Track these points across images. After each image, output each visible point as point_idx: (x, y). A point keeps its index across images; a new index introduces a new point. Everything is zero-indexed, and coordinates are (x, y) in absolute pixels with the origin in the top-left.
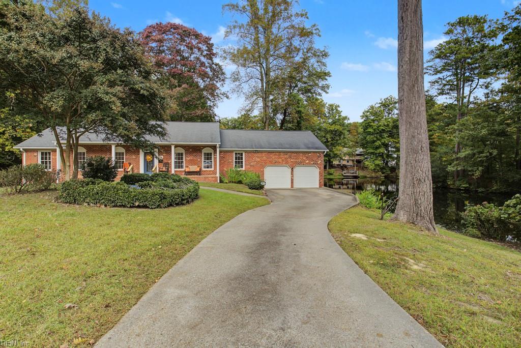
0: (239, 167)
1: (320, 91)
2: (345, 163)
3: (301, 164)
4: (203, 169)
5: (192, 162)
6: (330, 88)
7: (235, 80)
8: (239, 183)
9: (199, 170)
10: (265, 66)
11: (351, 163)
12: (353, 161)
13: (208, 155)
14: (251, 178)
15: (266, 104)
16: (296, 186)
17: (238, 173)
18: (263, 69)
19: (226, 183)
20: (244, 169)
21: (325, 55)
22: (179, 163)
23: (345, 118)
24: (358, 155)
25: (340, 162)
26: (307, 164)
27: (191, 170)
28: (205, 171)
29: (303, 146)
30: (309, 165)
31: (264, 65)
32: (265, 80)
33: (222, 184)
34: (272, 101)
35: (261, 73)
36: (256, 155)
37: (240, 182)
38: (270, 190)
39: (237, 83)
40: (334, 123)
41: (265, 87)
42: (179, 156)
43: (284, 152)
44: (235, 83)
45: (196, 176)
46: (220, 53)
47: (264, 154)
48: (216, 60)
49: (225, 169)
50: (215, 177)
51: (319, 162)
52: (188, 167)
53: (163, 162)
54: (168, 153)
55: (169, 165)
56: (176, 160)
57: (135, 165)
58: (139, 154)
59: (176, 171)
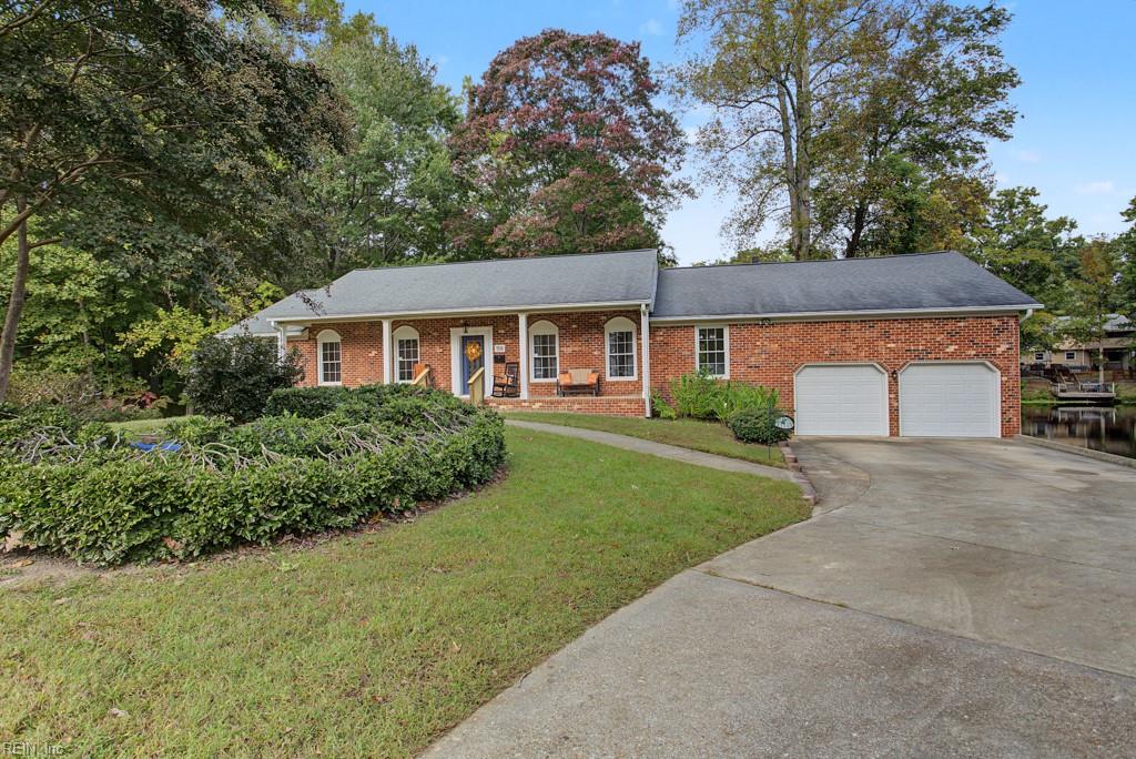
0: (712, 371)
1: (976, 136)
2: (1061, 360)
3: (929, 356)
4: (609, 379)
5: (579, 360)
6: (1017, 118)
7: (709, 146)
8: (710, 420)
9: (595, 381)
10: (793, 91)
11: (1081, 360)
12: (1089, 352)
13: (621, 339)
14: (746, 405)
15: (798, 197)
16: (909, 430)
17: (705, 387)
18: (787, 99)
19: (670, 418)
20: (726, 376)
21: (995, 20)
22: (545, 364)
23: (1060, 224)
24: (1111, 335)
25: (1040, 357)
26: (952, 355)
27: (575, 383)
28: (613, 384)
29: (933, 297)
30: (956, 360)
31: (792, 86)
32: (794, 133)
33: (655, 421)
34: (817, 192)
35: (783, 111)
36: (765, 333)
37: (711, 417)
38: (813, 443)
39: (716, 154)
40: (1020, 243)
41: (794, 152)
42: (543, 344)
43: (863, 320)
44: (711, 157)
45: (589, 398)
46: (669, 81)
47: (791, 330)
48: (659, 102)
49: (670, 378)
50: (637, 402)
51: (999, 350)
52: (567, 372)
53: (503, 362)
54: (517, 337)
55: (518, 367)
56: (537, 356)
57: (440, 369)
58: (449, 343)
59: (536, 385)
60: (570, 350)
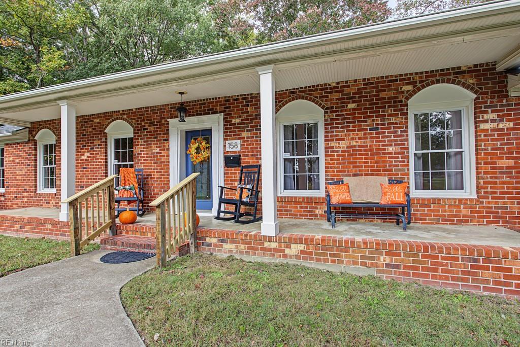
5: (361, 162)
53: (239, 164)
54: (257, 127)
55: (259, 173)
56: (288, 156)
57: (157, 175)
58: (167, 140)
59: (289, 200)
60: (343, 145)
